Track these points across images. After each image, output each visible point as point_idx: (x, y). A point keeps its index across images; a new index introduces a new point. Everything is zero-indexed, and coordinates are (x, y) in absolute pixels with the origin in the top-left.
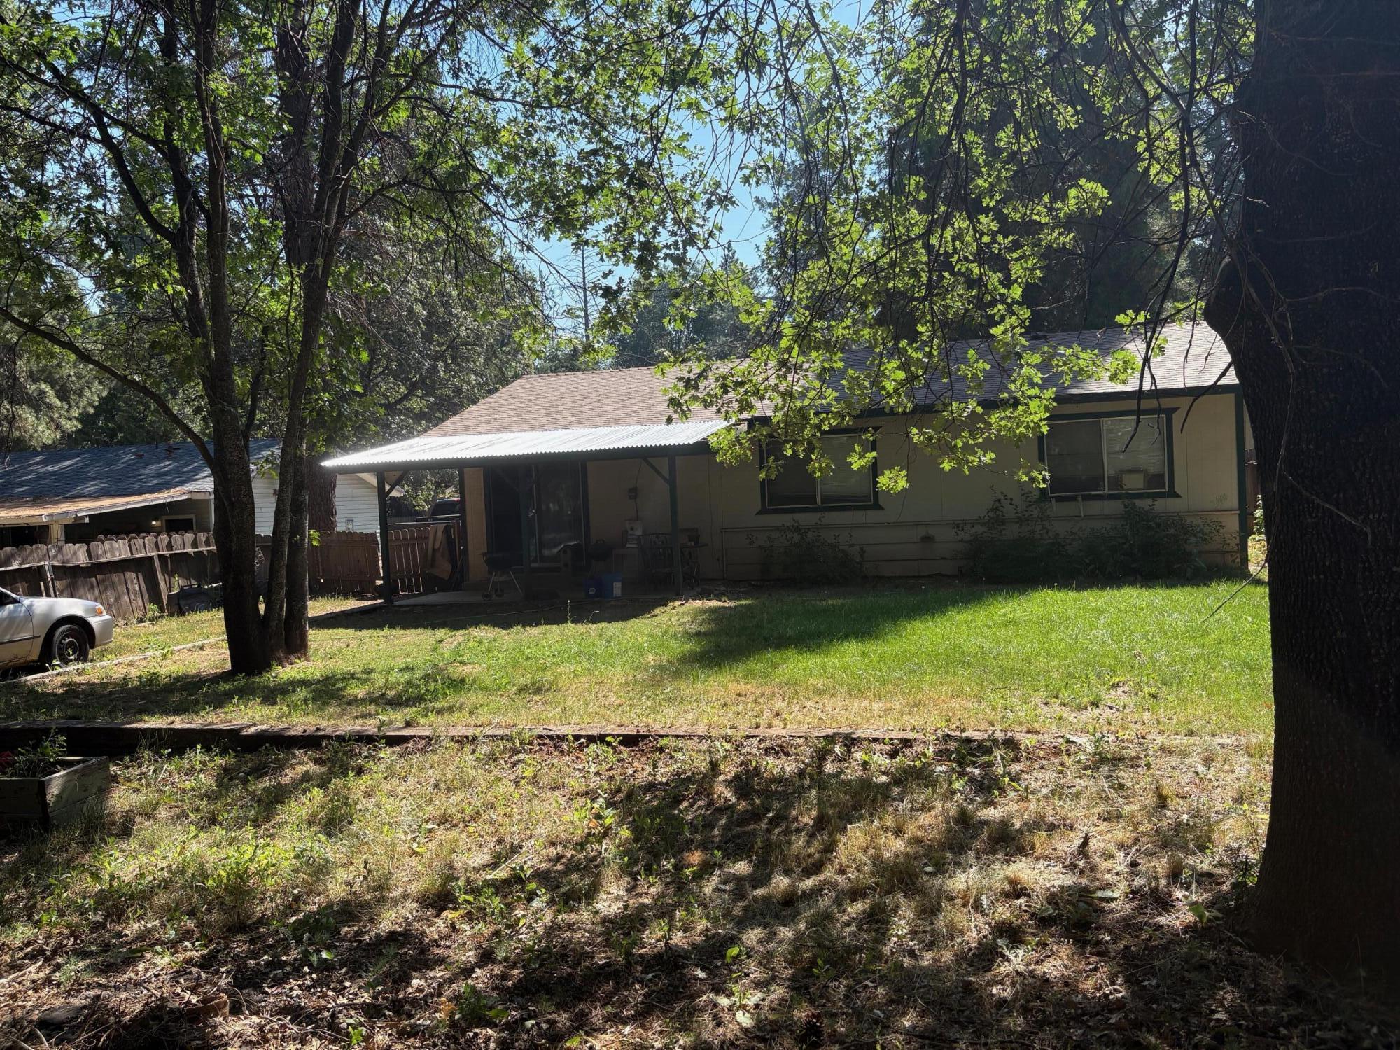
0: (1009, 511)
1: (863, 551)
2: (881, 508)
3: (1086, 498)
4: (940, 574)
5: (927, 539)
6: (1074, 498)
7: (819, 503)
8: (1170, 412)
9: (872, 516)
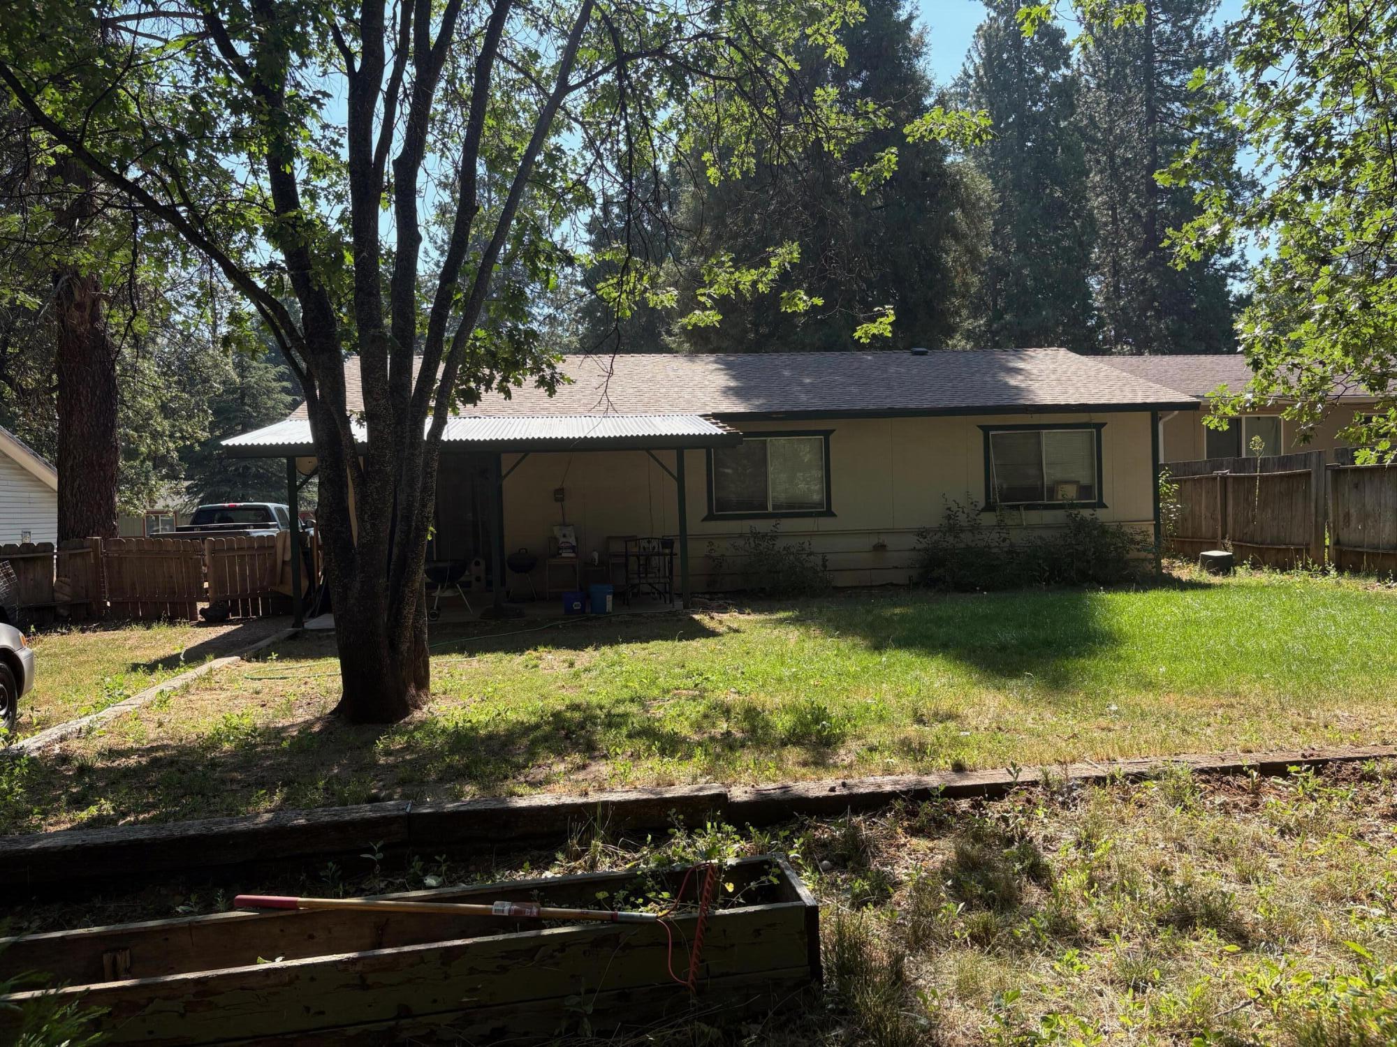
0: (962, 519)
1: (824, 560)
2: (833, 515)
3: (1028, 508)
4: (892, 584)
5: (880, 548)
6: (1017, 507)
7: (770, 509)
8: (1099, 427)
9: (825, 524)
